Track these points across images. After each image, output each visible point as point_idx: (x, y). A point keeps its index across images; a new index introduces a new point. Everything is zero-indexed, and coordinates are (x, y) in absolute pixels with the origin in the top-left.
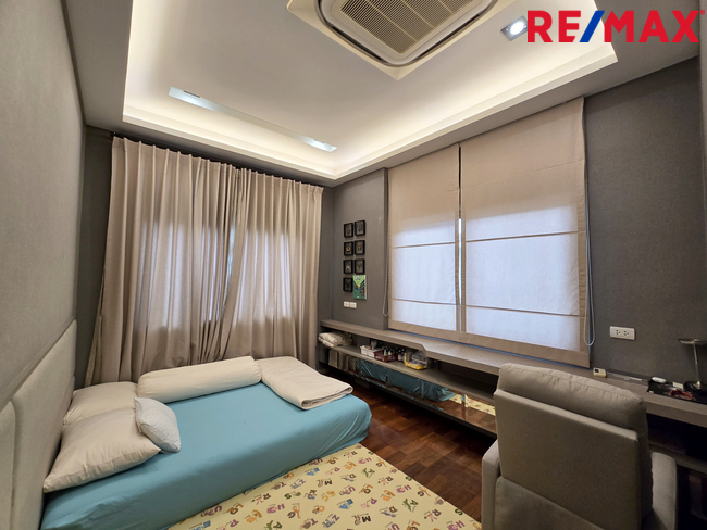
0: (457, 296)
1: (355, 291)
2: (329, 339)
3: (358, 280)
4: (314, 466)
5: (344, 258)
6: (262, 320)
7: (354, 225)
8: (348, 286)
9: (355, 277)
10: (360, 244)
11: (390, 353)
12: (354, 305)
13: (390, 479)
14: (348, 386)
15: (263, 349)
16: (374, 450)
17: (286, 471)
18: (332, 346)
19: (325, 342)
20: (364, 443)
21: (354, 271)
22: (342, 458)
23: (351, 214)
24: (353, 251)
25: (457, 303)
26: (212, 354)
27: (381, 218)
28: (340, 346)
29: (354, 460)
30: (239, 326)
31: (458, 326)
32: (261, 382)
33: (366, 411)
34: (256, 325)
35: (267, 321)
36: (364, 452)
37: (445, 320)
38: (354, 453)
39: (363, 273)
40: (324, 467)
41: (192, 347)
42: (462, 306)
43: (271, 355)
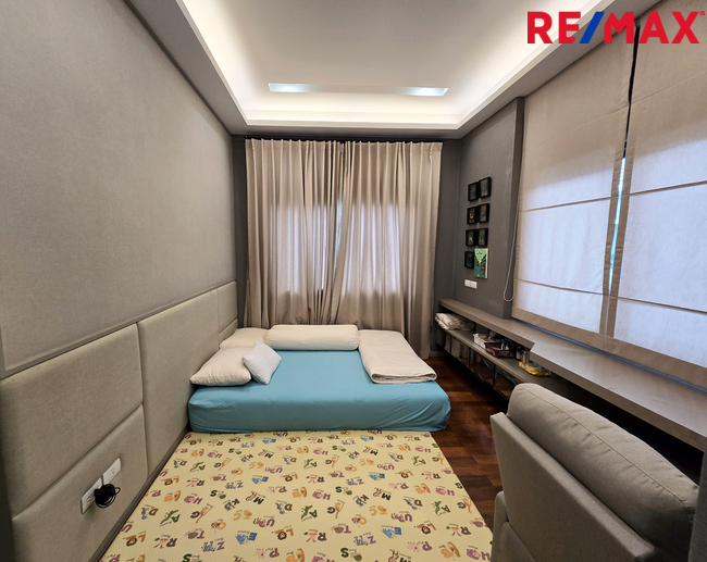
0: (606, 282)
1: (476, 267)
2: (445, 320)
3: (481, 254)
4: (371, 435)
5: (467, 227)
6: (369, 293)
7: (478, 184)
8: (470, 261)
9: (477, 251)
10: (484, 209)
11: (507, 348)
12: (473, 284)
13: (437, 476)
14: (432, 371)
15: (371, 319)
16: (441, 445)
17: (345, 429)
18: (446, 328)
19: (440, 323)
20: (434, 435)
21: (476, 244)
22: (401, 438)
23: (477, 172)
24: (477, 219)
25: (605, 293)
26: (325, 318)
27: (509, 171)
28: (456, 329)
29: (413, 444)
30: (348, 296)
31: (602, 327)
32: (357, 349)
33: (443, 402)
34: (363, 297)
35: (376, 294)
36: (429, 441)
37: (584, 314)
38: (417, 439)
39: (485, 246)
40: (380, 439)
41: (309, 309)
42: (611, 296)
43: (379, 328)
